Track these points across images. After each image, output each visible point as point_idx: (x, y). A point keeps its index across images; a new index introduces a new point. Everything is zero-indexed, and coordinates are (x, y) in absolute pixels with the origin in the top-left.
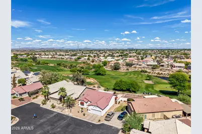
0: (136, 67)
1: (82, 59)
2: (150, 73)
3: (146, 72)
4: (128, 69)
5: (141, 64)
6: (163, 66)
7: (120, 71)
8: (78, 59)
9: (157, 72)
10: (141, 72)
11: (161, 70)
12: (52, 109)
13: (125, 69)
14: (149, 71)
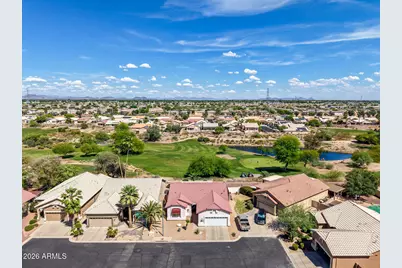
0: (187, 134)
1: (50, 122)
2: (213, 141)
3: (208, 140)
4: (175, 138)
5: (193, 126)
6: (227, 128)
7: (161, 142)
8: (39, 121)
9: (225, 139)
10: (199, 140)
11: (229, 135)
12: (112, 241)
13: (170, 137)
14: (211, 138)
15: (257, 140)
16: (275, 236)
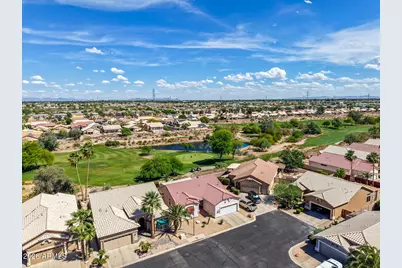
2: (124, 144)
3: (118, 144)
4: (77, 145)
6: (132, 129)
9: (136, 141)
10: (108, 144)
11: (139, 136)
14: (121, 141)
15: (168, 138)
16: (276, 209)
